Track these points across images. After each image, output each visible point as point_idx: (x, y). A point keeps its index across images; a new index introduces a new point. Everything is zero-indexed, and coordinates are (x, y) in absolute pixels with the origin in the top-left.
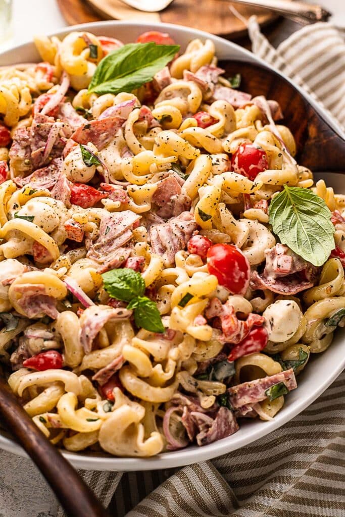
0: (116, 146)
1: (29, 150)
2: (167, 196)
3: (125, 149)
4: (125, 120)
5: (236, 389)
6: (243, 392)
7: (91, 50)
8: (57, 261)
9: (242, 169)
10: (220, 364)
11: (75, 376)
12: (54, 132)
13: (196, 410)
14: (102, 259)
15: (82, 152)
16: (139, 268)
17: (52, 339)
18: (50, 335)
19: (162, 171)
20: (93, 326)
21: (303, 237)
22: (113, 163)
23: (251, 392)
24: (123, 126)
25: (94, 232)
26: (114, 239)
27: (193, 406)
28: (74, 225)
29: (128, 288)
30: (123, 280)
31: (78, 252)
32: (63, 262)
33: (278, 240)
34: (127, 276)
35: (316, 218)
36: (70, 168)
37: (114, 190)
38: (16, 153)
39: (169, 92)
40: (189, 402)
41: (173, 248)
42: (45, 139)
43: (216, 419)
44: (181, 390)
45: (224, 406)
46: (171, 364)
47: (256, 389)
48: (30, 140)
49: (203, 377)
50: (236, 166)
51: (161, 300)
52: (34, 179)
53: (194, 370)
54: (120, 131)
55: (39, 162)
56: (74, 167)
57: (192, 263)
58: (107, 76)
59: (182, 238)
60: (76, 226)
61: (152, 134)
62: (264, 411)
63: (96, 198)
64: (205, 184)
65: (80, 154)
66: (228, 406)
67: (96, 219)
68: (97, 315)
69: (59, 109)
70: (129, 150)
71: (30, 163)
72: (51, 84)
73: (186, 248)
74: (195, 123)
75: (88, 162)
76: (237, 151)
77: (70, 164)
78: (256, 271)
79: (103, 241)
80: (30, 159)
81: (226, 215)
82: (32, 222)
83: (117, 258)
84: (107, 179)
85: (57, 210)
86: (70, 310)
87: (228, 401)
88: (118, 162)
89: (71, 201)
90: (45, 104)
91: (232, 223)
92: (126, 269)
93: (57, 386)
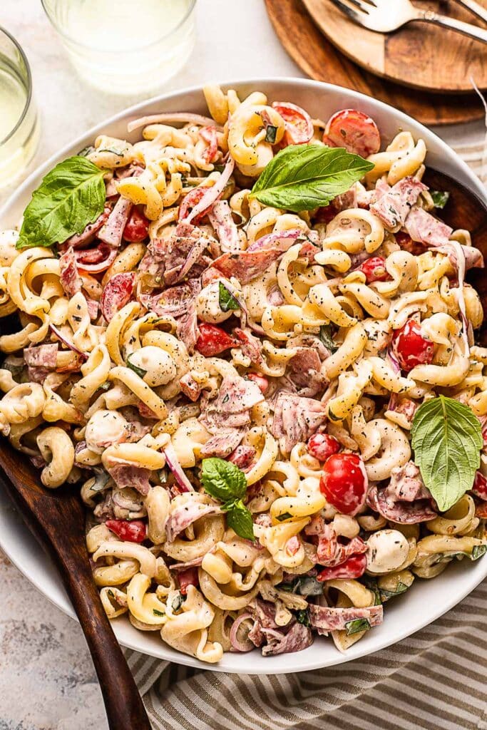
0: (264, 283)
1: (162, 266)
2: (305, 366)
3: (275, 287)
4: (282, 253)
5: (317, 609)
6: (323, 616)
7: (268, 133)
8: (163, 422)
9: (400, 355)
10: (308, 580)
11: (153, 557)
12: (195, 252)
13: (267, 627)
14: (214, 430)
15: (220, 293)
16: (246, 462)
17: (138, 512)
18: (137, 507)
19: (307, 333)
20: (180, 521)
21: (443, 460)
22: (255, 306)
23: (330, 619)
24: (278, 259)
25: (213, 392)
26: (230, 414)
27: (266, 621)
28: (190, 384)
29: (227, 488)
30: (224, 478)
31: (190, 410)
32: (169, 426)
33: (412, 458)
34: (229, 475)
35: (465, 441)
36: (202, 307)
37: (248, 342)
38: (147, 267)
39: (348, 219)
40: (262, 616)
41: (293, 437)
42: (184, 255)
43: (288, 635)
44: (259, 597)
45: (300, 622)
46: (253, 576)
47: (337, 618)
49: (286, 589)
50: (395, 347)
51: (263, 496)
52: (162, 301)
53: (278, 581)
54: (274, 264)
55: (172, 282)
56: (207, 310)
57: (308, 464)
58: (278, 179)
59: (305, 430)
60: (192, 387)
61: (312, 274)
62: (340, 640)
63: (226, 346)
64: (350, 368)
65: (218, 294)
66: (305, 623)
67: (219, 375)
68: (187, 509)
69: (211, 209)
70: (279, 290)
71: (162, 280)
72: (212, 167)
73: (307, 442)
74: (364, 278)
75: (225, 306)
76: (402, 329)
77: (204, 304)
78: (376, 489)
79: (219, 408)
80: (162, 277)
81: (358, 424)
82: (142, 377)
83: (224, 448)
84: (243, 325)
85: (177, 358)
86: (164, 485)
87: (306, 618)
88: (261, 305)
89: (196, 348)
90: (195, 202)
91: (363, 433)
92: (230, 463)
93: (133, 564)
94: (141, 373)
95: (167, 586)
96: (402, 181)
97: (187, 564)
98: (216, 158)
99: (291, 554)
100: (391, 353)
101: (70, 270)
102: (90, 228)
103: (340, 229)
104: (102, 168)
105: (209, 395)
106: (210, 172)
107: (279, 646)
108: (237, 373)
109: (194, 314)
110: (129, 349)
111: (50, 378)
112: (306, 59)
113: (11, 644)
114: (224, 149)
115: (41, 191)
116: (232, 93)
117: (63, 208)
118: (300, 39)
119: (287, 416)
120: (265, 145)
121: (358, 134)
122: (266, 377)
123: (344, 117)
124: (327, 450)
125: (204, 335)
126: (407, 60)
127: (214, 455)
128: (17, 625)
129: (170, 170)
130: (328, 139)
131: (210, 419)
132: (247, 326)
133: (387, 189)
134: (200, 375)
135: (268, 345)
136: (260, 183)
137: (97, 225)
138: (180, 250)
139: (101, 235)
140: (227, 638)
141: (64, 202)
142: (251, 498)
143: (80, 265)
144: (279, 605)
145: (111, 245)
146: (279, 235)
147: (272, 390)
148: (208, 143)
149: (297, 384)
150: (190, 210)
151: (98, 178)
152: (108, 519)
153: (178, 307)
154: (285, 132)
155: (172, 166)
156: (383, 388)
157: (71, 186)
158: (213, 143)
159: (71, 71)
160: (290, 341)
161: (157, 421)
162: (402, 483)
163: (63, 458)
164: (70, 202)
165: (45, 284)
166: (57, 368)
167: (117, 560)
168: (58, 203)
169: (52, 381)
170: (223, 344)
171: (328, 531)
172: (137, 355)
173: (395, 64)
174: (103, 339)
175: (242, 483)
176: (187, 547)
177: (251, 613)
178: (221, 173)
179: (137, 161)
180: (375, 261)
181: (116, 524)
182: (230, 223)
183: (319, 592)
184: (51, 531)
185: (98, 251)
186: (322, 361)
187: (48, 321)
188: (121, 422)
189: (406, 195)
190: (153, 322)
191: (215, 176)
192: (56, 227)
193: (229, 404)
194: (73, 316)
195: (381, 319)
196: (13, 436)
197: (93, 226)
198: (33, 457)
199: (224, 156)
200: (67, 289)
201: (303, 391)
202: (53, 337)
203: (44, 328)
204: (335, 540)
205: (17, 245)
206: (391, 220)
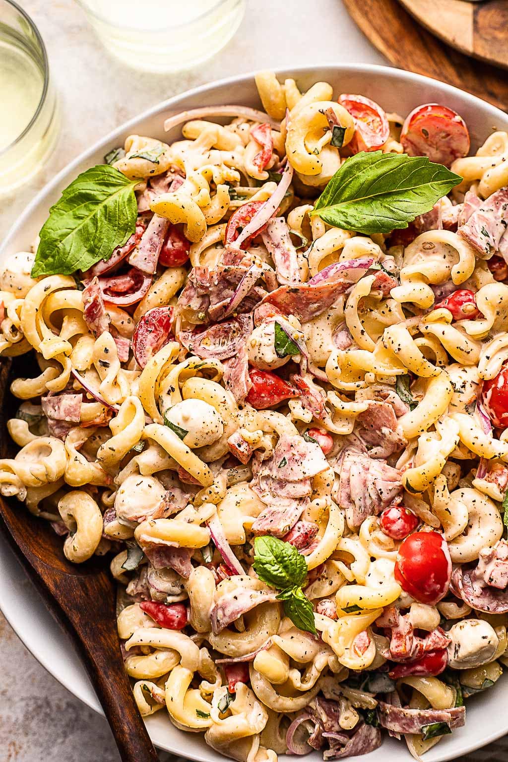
0: (328, 322)
1: (207, 300)
2: (378, 422)
3: (342, 326)
4: (351, 285)
5: (388, 708)
6: (396, 717)
7: (334, 135)
8: (208, 490)
9: (492, 411)
10: (378, 676)
11: (196, 647)
12: (246, 283)
13: (330, 730)
15: (276, 335)
16: (307, 541)
17: (178, 595)
18: (177, 590)
19: (382, 384)
20: (228, 612)
22: (318, 349)
23: (404, 721)
24: (346, 292)
25: (267, 453)
26: (287, 481)
27: (329, 724)
28: (240, 446)
29: (283, 574)
30: (280, 562)
31: (240, 473)
32: (215, 496)
33: (505, 535)
34: (286, 559)
36: (255, 352)
37: (308, 392)
38: (188, 301)
39: (431, 243)
40: (324, 718)
41: (363, 509)
42: (233, 286)
43: (353, 739)
44: (319, 695)
45: (368, 723)
46: (314, 673)
47: (412, 720)
48: (210, 289)
49: (353, 685)
50: (486, 401)
51: (327, 578)
52: (206, 340)
53: (344, 678)
54: (341, 299)
55: (219, 317)
56: (260, 355)
57: (380, 543)
58: (347, 194)
59: (377, 503)
60: (242, 449)
61: (386, 311)
62: (414, 744)
63: (282, 397)
64: (432, 428)
65: (273, 337)
66: (373, 724)
67: (275, 432)
68: (236, 598)
69: (266, 228)
70: (347, 330)
71: (205, 317)
72: (266, 175)
73: (379, 516)
74: (450, 317)
75: (282, 351)
76: (495, 380)
77: (256, 349)
78: (460, 572)
79: (274, 473)
80: (207, 313)
81: (442, 498)
82: (182, 439)
83: (281, 526)
84: (303, 372)
85: (224, 413)
86: (208, 566)
87: (375, 718)
88: (325, 348)
89: (247, 400)
90: (246, 220)
91: (447, 510)
92: (287, 544)
93: (172, 655)
94: (182, 434)
95: (212, 682)
96: (496, 194)
97: (236, 660)
98: (271, 164)
99: (360, 653)
100: (481, 407)
101: (95, 304)
102: (119, 253)
103: (421, 254)
104: (134, 178)
105: (263, 457)
106: (264, 182)
107: (343, 750)
108: (295, 430)
109: (245, 359)
110: (167, 401)
111: (73, 433)
112: (379, 31)
113: (33, 724)
114: (280, 152)
115: (60, 206)
116: (290, 83)
117: (85, 228)
118: (371, 8)
119: (355, 482)
120: (330, 150)
121: (444, 135)
122: (330, 434)
123: (426, 114)
124: (404, 528)
125: (256, 384)
126: (501, 35)
127: (268, 533)
128: (40, 702)
129: (215, 180)
130: (407, 139)
131: (263, 485)
132: (308, 371)
133: (478, 204)
134: (251, 434)
135: (333, 397)
136: (324, 197)
137: (127, 248)
138: (228, 282)
139: (133, 260)
140: (282, 741)
141: (87, 221)
142: (311, 582)
143: (107, 298)
144: (343, 704)
145: (145, 272)
146: (347, 265)
147: (337, 449)
148: (262, 146)
149: (367, 442)
150: (239, 230)
151: (128, 191)
152: (143, 600)
153: (225, 348)
154: (356, 132)
155: (218, 174)
156: (470, 452)
157: (96, 202)
158: (268, 147)
159: (97, 46)
160: (359, 392)
161: (200, 488)
162: (491, 567)
163: (89, 531)
164: (95, 220)
165: (66, 319)
166: (80, 423)
167: (153, 650)
168: (80, 221)
169: (75, 437)
170: (279, 395)
171: (404, 624)
172: (176, 411)
173: (485, 40)
174: (135, 388)
175: (301, 568)
176: (235, 641)
177: (311, 714)
178: (278, 183)
179: (176, 167)
180: (463, 296)
181: (152, 607)
182: (288, 245)
183: (391, 689)
184: (76, 619)
185: (128, 279)
186: (398, 417)
187: (70, 366)
188: (157, 491)
189: (501, 211)
190: (195, 367)
191: (270, 187)
192: (79, 251)
193: (286, 470)
194: (100, 361)
195: (470, 366)
196: (30, 502)
197: (122, 251)
198: (54, 522)
199: (281, 160)
200: (92, 327)
201: (375, 450)
202: (76, 385)
203: (65, 375)
204: (411, 635)
205: (32, 273)
206: (484, 246)
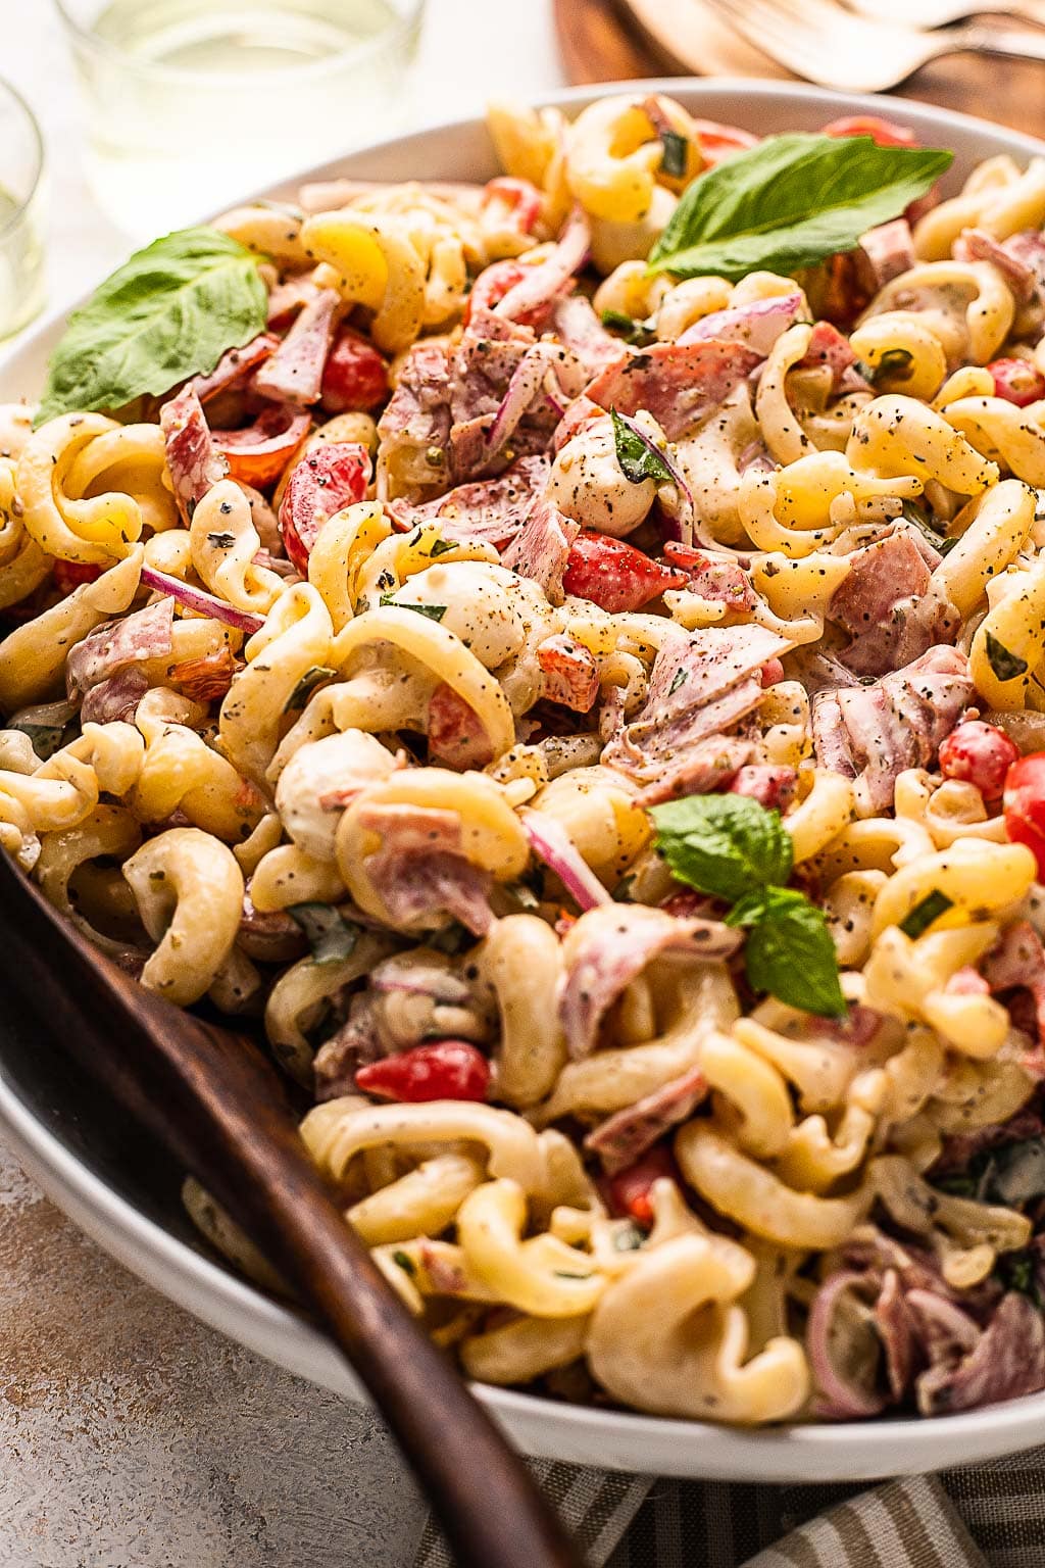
0: (725, 434)
1: (443, 418)
2: (880, 598)
3: (755, 446)
4: (760, 360)
7: (667, 149)
8: (505, 759)
10: (1016, 1151)
11: (528, 1129)
12: (530, 370)
13: (927, 1287)
14: (652, 768)
15: (618, 435)
16: (778, 798)
17: (461, 1003)
18: (459, 988)
19: (868, 521)
20: (608, 964)
22: (710, 486)
24: (753, 375)
25: (633, 686)
26: (697, 708)
27: (917, 1274)
28: (570, 651)
29: (736, 855)
30: (724, 829)
31: (574, 746)
32: (526, 763)
34: (735, 818)
36: (574, 479)
37: (707, 565)
38: (403, 423)
39: (910, 290)
40: (903, 1259)
41: (889, 758)
42: (499, 389)
43: (991, 1330)
44: (880, 1216)
45: (1018, 1289)
46: (857, 1123)
48: (451, 386)
49: (955, 1184)
51: (836, 919)
52: (450, 510)
53: (930, 1156)
54: (743, 388)
55: (472, 464)
56: (587, 479)
57: (952, 808)
58: (714, 225)
59: (923, 727)
60: (578, 655)
61: (847, 410)
63: (649, 584)
64: (1012, 566)
65: (611, 439)
66: (1032, 1294)
67: (648, 646)
68: (623, 930)
69: (548, 312)
70: (766, 449)
71: (445, 455)
72: (531, 240)
74: (989, 384)
75: (635, 467)
77: (576, 470)
79: (661, 715)
80: (446, 448)
82: (437, 620)
83: (707, 759)
84: (687, 537)
85: (519, 603)
86: (532, 913)
87: (1033, 1276)
88: (727, 483)
89: (567, 586)
90: (504, 291)
92: (732, 798)
93: (463, 1158)
94: (436, 613)
95: (584, 1208)
101: (190, 434)
102: (235, 360)
103: (897, 314)
104: (253, 249)
105: (625, 696)
107: (966, 1368)
109: (550, 505)
111: (154, 697)
115: (92, 312)
117: (155, 330)
132: (697, 544)
134: (594, 623)
137: (252, 353)
138: (487, 377)
139: (265, 378)
141: (158, 319)
145: (293, 397)
149: (859, 673)
153: (495, 522)
157: (177, 285)
160: (822, 551)
163: (211, 887)
164: (175, 315)
166: (171, 669)
168: (141, 323)
169: (158, 706)
170: (640, 572)
187: (135, 558)
190: (434, 551)
191: (543, 250)
193: (691, 685)
194: (211, 537)
197: (244, 355)
200: (184, 490)
205: (37, 419)
